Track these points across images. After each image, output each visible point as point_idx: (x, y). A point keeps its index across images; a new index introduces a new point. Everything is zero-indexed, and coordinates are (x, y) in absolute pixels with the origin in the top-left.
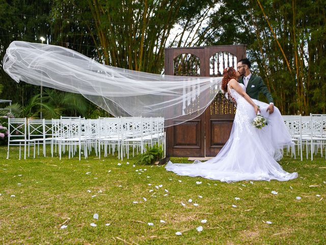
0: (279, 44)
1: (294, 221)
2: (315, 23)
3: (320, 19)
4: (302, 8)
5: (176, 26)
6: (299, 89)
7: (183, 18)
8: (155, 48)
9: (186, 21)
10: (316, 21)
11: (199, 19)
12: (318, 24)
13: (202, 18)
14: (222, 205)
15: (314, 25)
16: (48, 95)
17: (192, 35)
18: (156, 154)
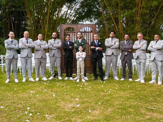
0: (112, 17)
1: (113, 106)
2: (128, 8)
3: (131, 7)
4: (123, 1)
5: (65, 6)
6: (121, 38)
7: (68, 3)
8: (54, 17)
9: (69, 4)
10: (129, 7)
11: (75, 4)
12: (130, 9)
13: (77, 3)
14: (85, 99)
15: (128, 9)
16: (1, 40)
17: (72, 11)
18: (56, 73)
